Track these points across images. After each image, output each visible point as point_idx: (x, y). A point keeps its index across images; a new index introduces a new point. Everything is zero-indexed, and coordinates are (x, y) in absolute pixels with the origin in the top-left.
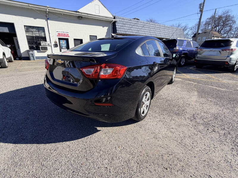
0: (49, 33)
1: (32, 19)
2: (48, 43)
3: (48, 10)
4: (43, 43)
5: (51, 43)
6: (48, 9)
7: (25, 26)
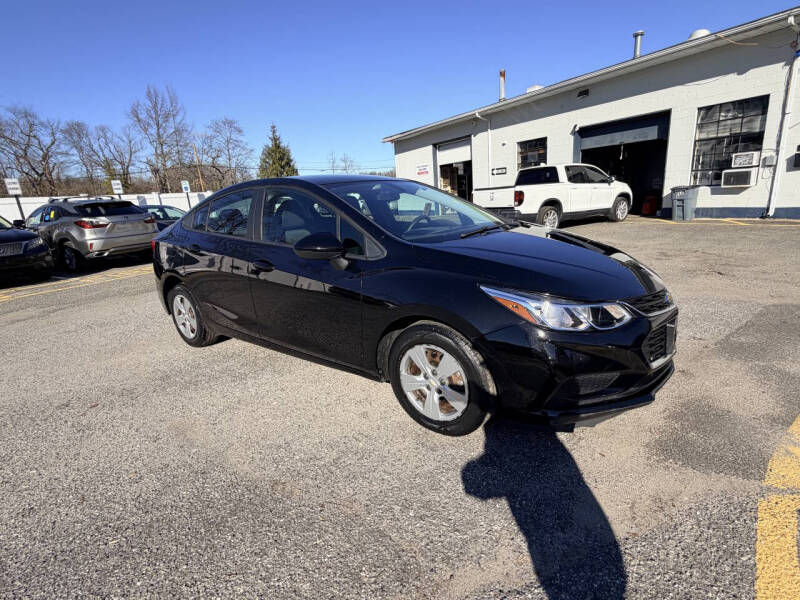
0: (784, 114)
1: (733, 77)
2: (764, 155)
3: (791, 20)
4: (739, 161)
5: (777, 152)
6: (795, 16)
7: (700, 109)
